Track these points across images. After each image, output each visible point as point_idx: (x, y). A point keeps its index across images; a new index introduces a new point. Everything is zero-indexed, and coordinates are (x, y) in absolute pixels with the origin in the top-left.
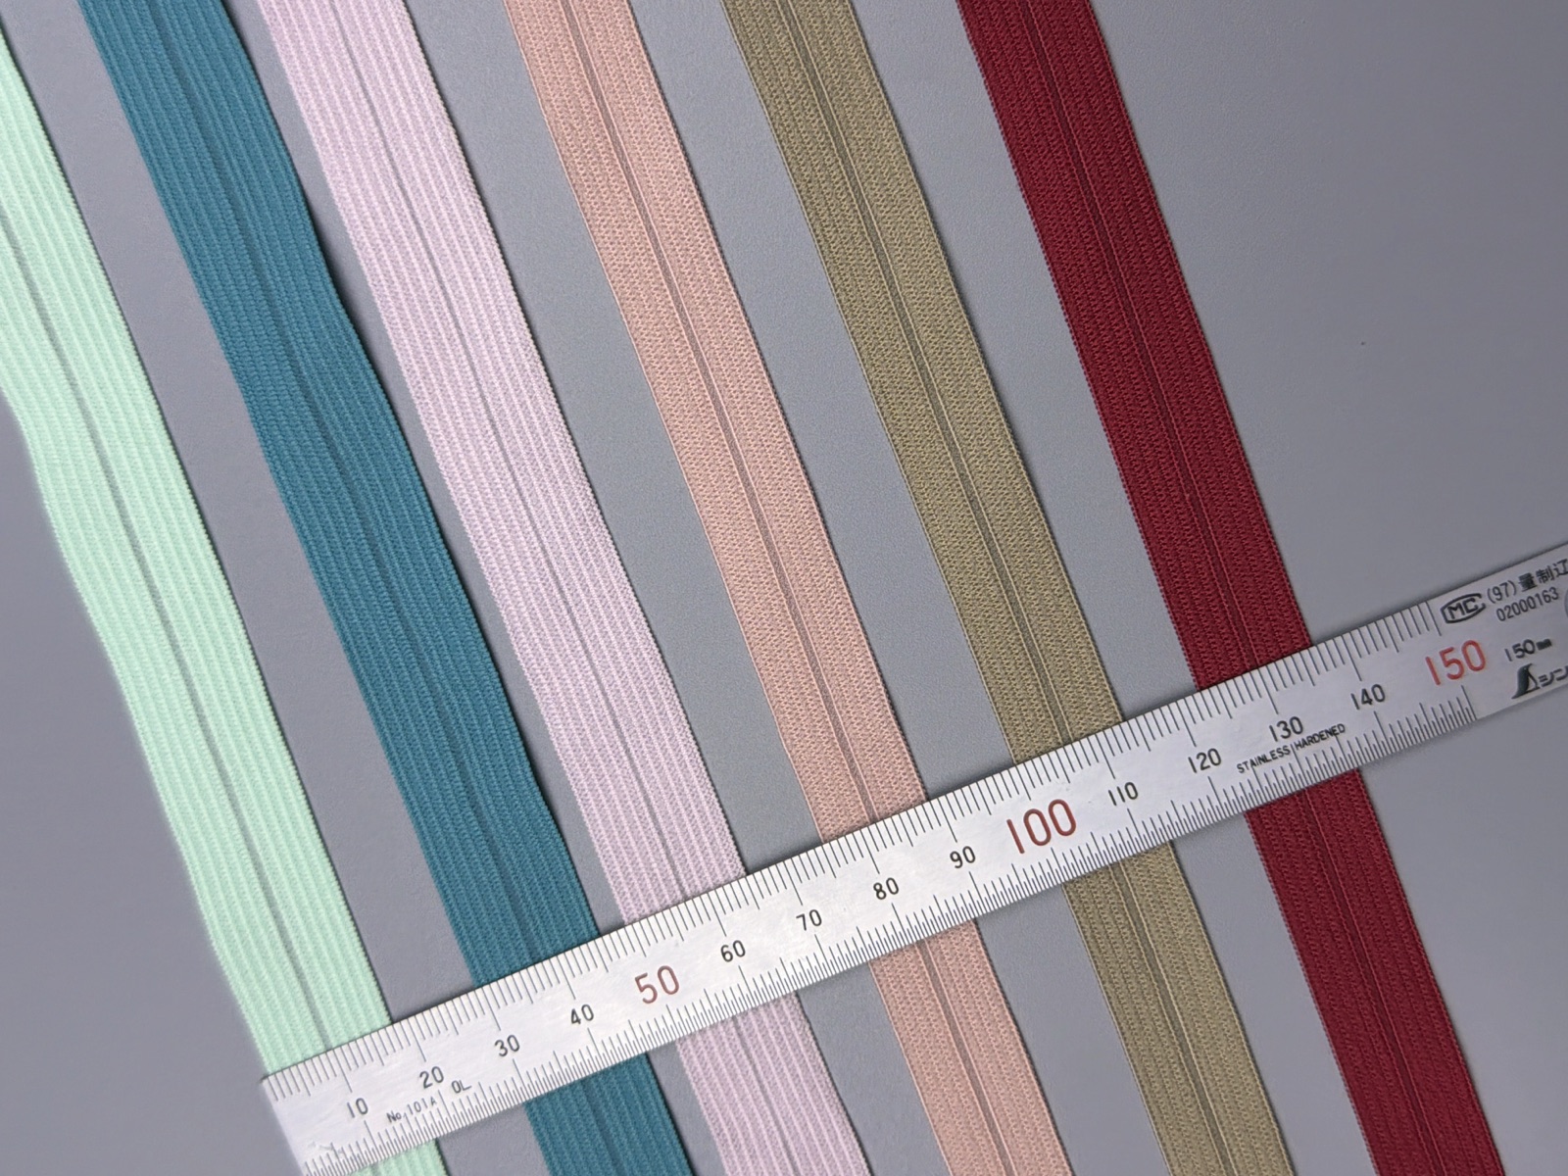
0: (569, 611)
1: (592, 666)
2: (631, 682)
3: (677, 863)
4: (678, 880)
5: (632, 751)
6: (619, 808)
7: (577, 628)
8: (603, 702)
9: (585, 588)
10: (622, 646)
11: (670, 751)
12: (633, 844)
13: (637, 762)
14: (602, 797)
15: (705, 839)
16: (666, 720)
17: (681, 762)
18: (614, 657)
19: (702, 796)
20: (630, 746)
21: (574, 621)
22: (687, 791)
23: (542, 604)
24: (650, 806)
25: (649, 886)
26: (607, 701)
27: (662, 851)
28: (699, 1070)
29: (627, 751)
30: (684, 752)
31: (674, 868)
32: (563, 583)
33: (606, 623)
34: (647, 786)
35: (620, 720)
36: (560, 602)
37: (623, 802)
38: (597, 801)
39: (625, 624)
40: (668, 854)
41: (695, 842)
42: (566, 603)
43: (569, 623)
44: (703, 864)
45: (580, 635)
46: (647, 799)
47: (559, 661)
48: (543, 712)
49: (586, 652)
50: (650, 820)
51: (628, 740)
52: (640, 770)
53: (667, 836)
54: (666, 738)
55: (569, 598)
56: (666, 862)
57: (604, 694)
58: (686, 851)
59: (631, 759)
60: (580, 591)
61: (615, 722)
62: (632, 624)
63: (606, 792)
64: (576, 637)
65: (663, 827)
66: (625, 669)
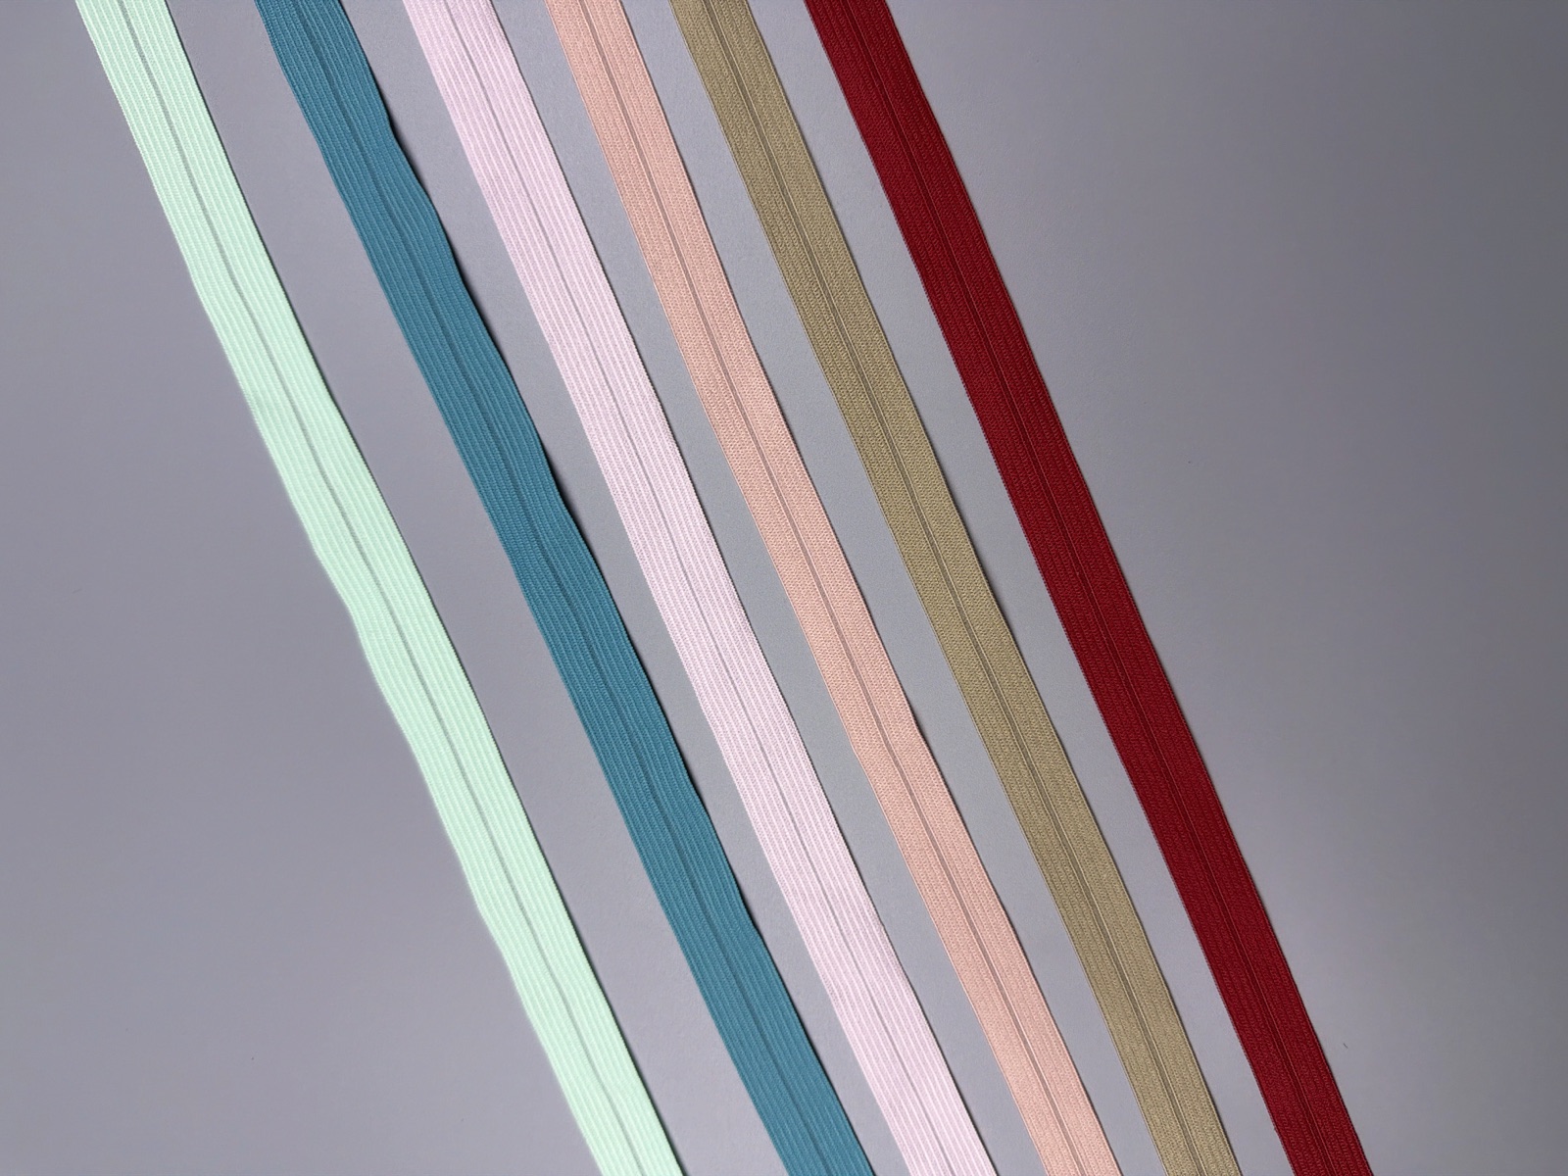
9: (742, 670)
11: (795, 764)
24: (783, 797)
28: (819, 956)
32: (729, 667)
35: (765, 747)
38: (753, 796)
43: (733, 689)
60: (739, 671)
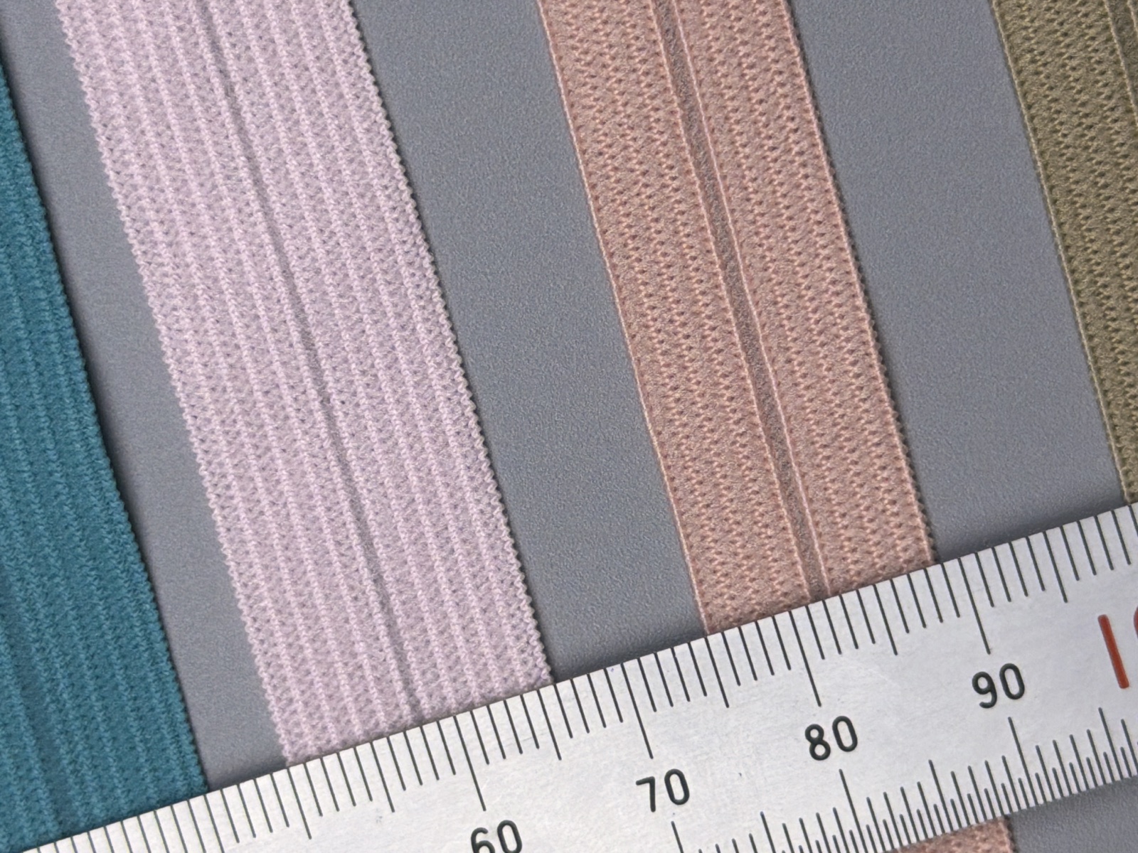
0: (229, 91)
1: (267, 213)
2: (346, 253)
3: (408, 646)
4: (407, 682)
5: (336, 401)
6: (295, 519)
7: (241, 130)
8: (283, 290)
10: (334, 175)
11: (416, 409)
12: (319, 599)
13: (343, 425)
14: (261, 493)
15: (473, 600)
16: (412, 341)
17: (437, 431)
18: (316, 197)
19: (474, 510)
20: (331, 388)
21: (236, 113)
22: (443, 494)
23: (172, 70)
24: (360, 520)
25: (346, 690)
26: (293, 290)
27: (379, 618)
29: (325, 401)
30: (444, 412)
31: (401, 657)
33: (305, 126)
34: (359, 477)
35: (315, 332)
36: (212, 71)
37: (306, 507)
38: (251, 501)
39: (345, 130)
40: (390, 625)
41: (449, 607)
42: (224, 73)
44: (462, 652)
45: (247, 145)
46: (356, 505)
47: (197, 196)
48: (154, 302)
49: (257, 182)
50: (358, 551)
51: (328, 377)
52: (348, 443)
53: (391, 589)
54: (410, 380)
55: (232, 65)
56: (385, 641)
57: (288, 274)
58: (429, 621)
59: (330, 418)
61: (306, 337)
62: (359, 132)
63: (272, 483)
64: (237, 149)
65: (386, 567)
66: (336, 225)
